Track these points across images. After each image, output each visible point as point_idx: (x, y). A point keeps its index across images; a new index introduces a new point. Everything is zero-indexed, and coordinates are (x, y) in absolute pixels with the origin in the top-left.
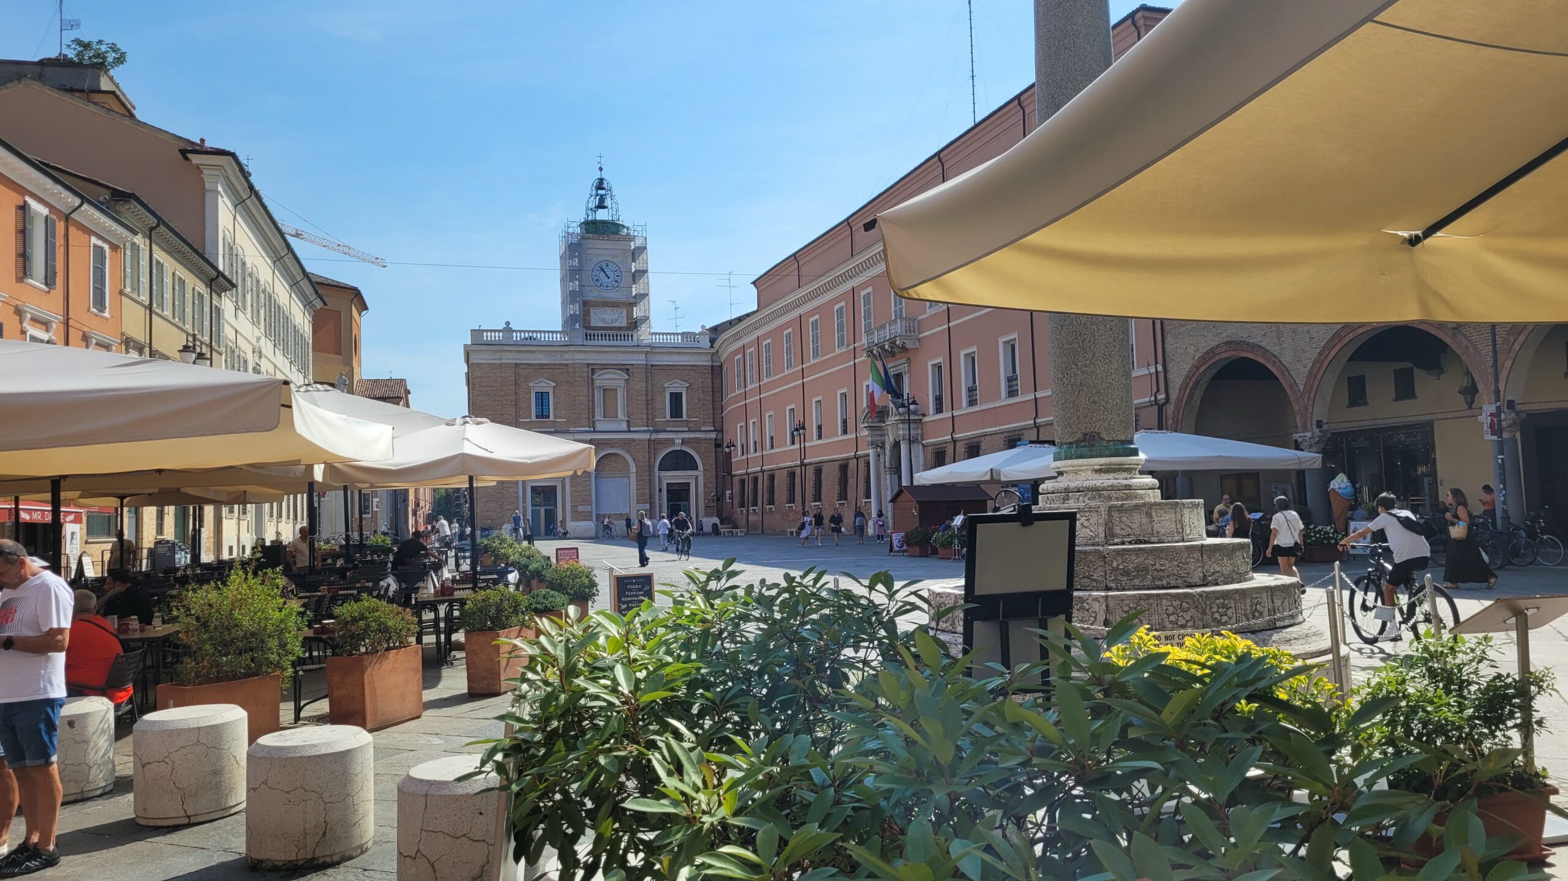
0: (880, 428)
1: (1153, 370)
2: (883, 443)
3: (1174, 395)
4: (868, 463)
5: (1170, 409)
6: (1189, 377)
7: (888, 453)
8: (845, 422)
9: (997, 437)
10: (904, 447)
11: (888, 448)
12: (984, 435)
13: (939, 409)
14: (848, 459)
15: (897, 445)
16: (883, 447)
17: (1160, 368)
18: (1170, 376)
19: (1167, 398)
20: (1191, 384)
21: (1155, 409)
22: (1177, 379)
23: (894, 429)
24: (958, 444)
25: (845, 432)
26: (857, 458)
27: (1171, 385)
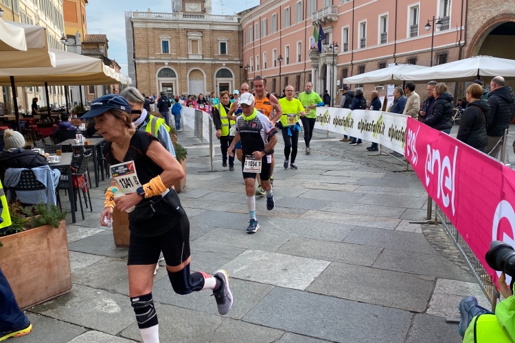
0: (317, 59)
1: (459, 29)
2: (318, 66)
3: (469, 42)
4: (311, 75)
5: (466, 49)
6: (478, 32)
7: (320, 70)
8: (300, 56)
9: (373, 63)
10: (328, 68)
11: (320, 68)
12: (368, 62)
13: (346, 50)
14: (300, 73)
15: (325, 67)
16: (317, 67)
17: (463, 28)
18: (468, 32)
19: (465, 44)
20: (479, 36)
21: (458, 49)
22: (471, 33)
23: (324, 59)
24: (354, 66)
25: (300, 60)
26: (305, 72)
27: (468, 36)
